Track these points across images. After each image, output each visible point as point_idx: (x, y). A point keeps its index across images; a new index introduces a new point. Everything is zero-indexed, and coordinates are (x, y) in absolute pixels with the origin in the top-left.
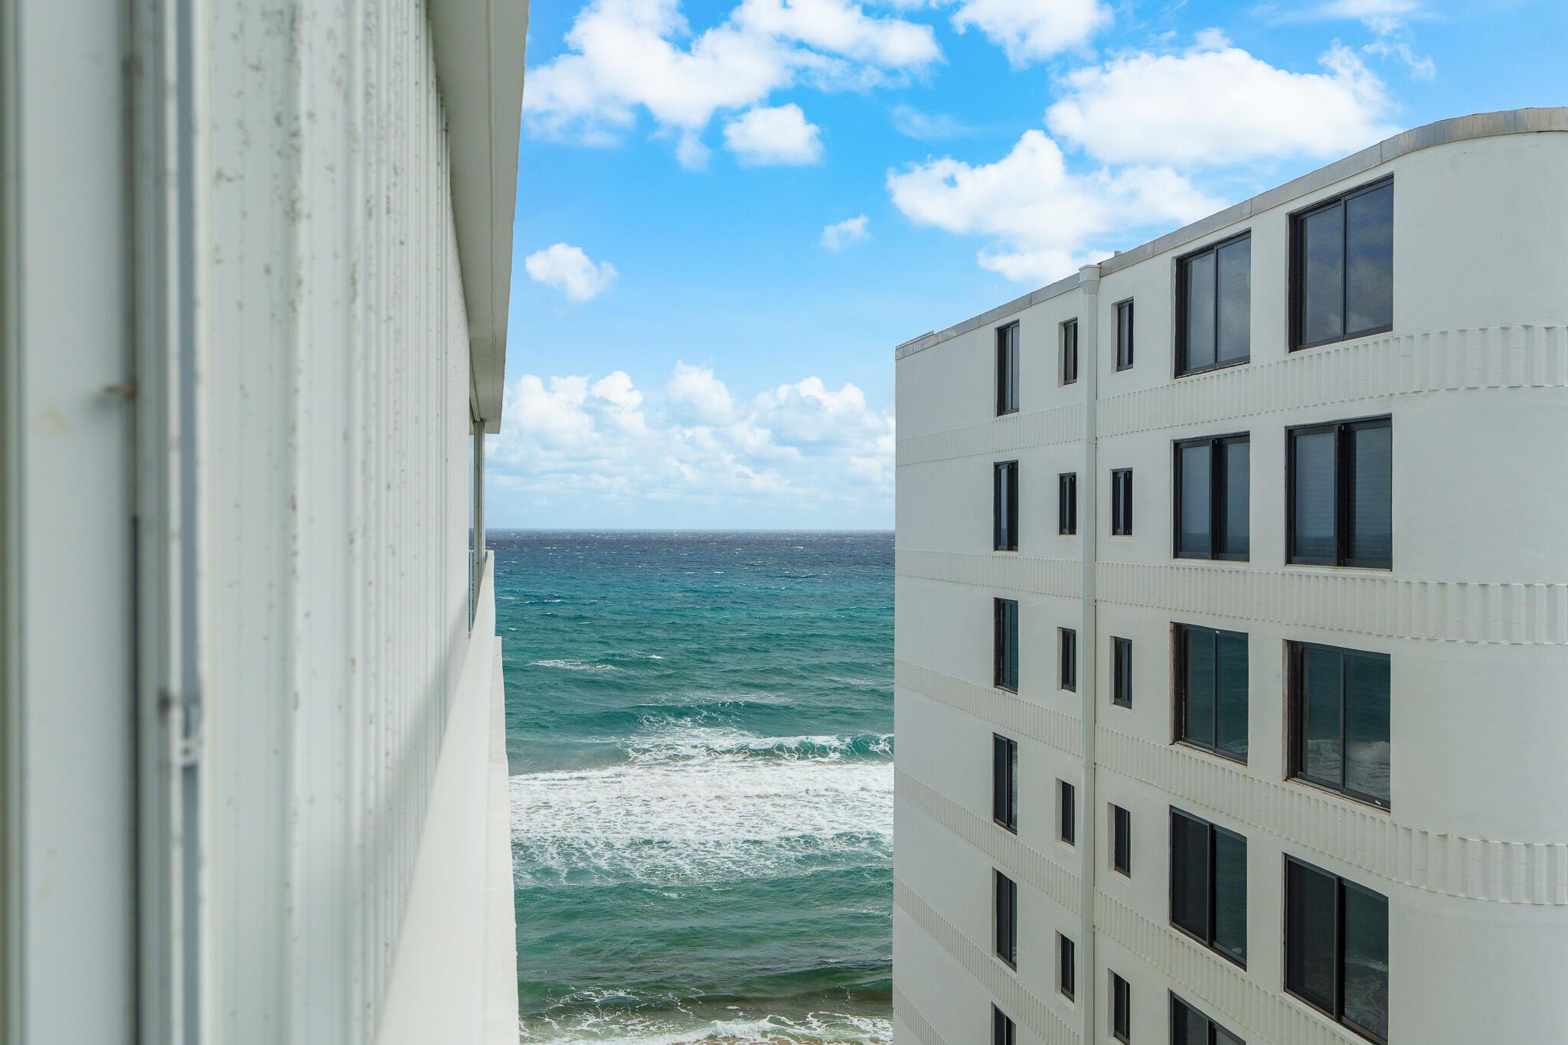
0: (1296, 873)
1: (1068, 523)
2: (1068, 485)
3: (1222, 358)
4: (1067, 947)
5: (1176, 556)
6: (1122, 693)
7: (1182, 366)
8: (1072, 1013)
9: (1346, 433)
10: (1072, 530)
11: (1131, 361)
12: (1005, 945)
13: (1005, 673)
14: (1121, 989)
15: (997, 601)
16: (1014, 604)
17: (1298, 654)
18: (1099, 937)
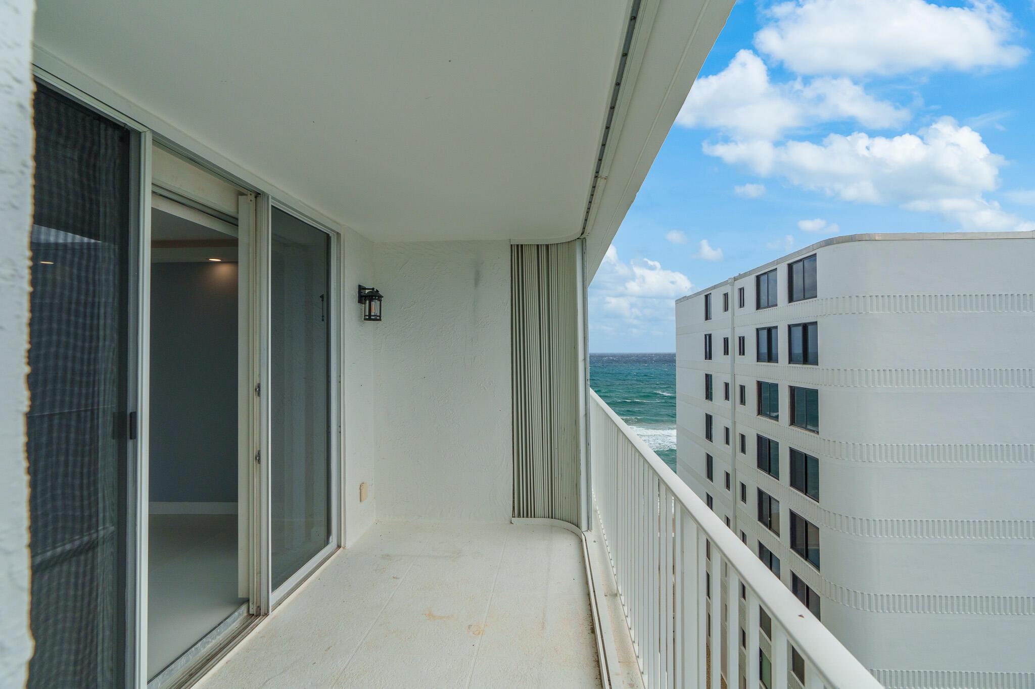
0: (793, 452)
1: (726, 352)
2: (726, 341)
3: (770, 305)
4: (728, 475)
5: (758, 361)
6: (743, 402)
7: (758, 307)
8: (729, 494)
9: (805, 327)
10: (728, 354)
11: (744, 305)
12: (710, 476)
13: (709, 396)
14: (743, 487)
15: (706, 374)
16: (711, 376)
17: (793, 390)
18: (737, 472)
